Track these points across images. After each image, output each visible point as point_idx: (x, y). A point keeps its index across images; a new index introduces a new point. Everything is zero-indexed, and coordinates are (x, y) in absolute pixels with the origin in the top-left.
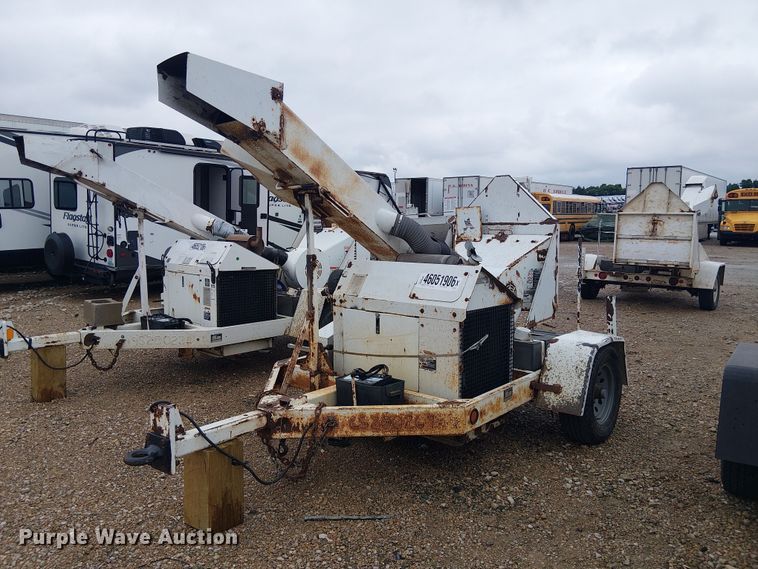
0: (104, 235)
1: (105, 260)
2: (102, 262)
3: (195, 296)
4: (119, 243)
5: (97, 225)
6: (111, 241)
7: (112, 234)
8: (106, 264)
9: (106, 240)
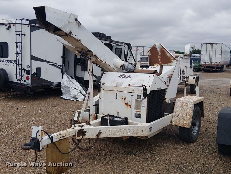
0: (25, 70)
1: (25, 81)
2: (24, 83)
3: (127, 104)
4: (32, 73)
5: (21, 65)
6: (28, 72)
7: (29, 69)
8: (26, 83)
9: (26, 72)
